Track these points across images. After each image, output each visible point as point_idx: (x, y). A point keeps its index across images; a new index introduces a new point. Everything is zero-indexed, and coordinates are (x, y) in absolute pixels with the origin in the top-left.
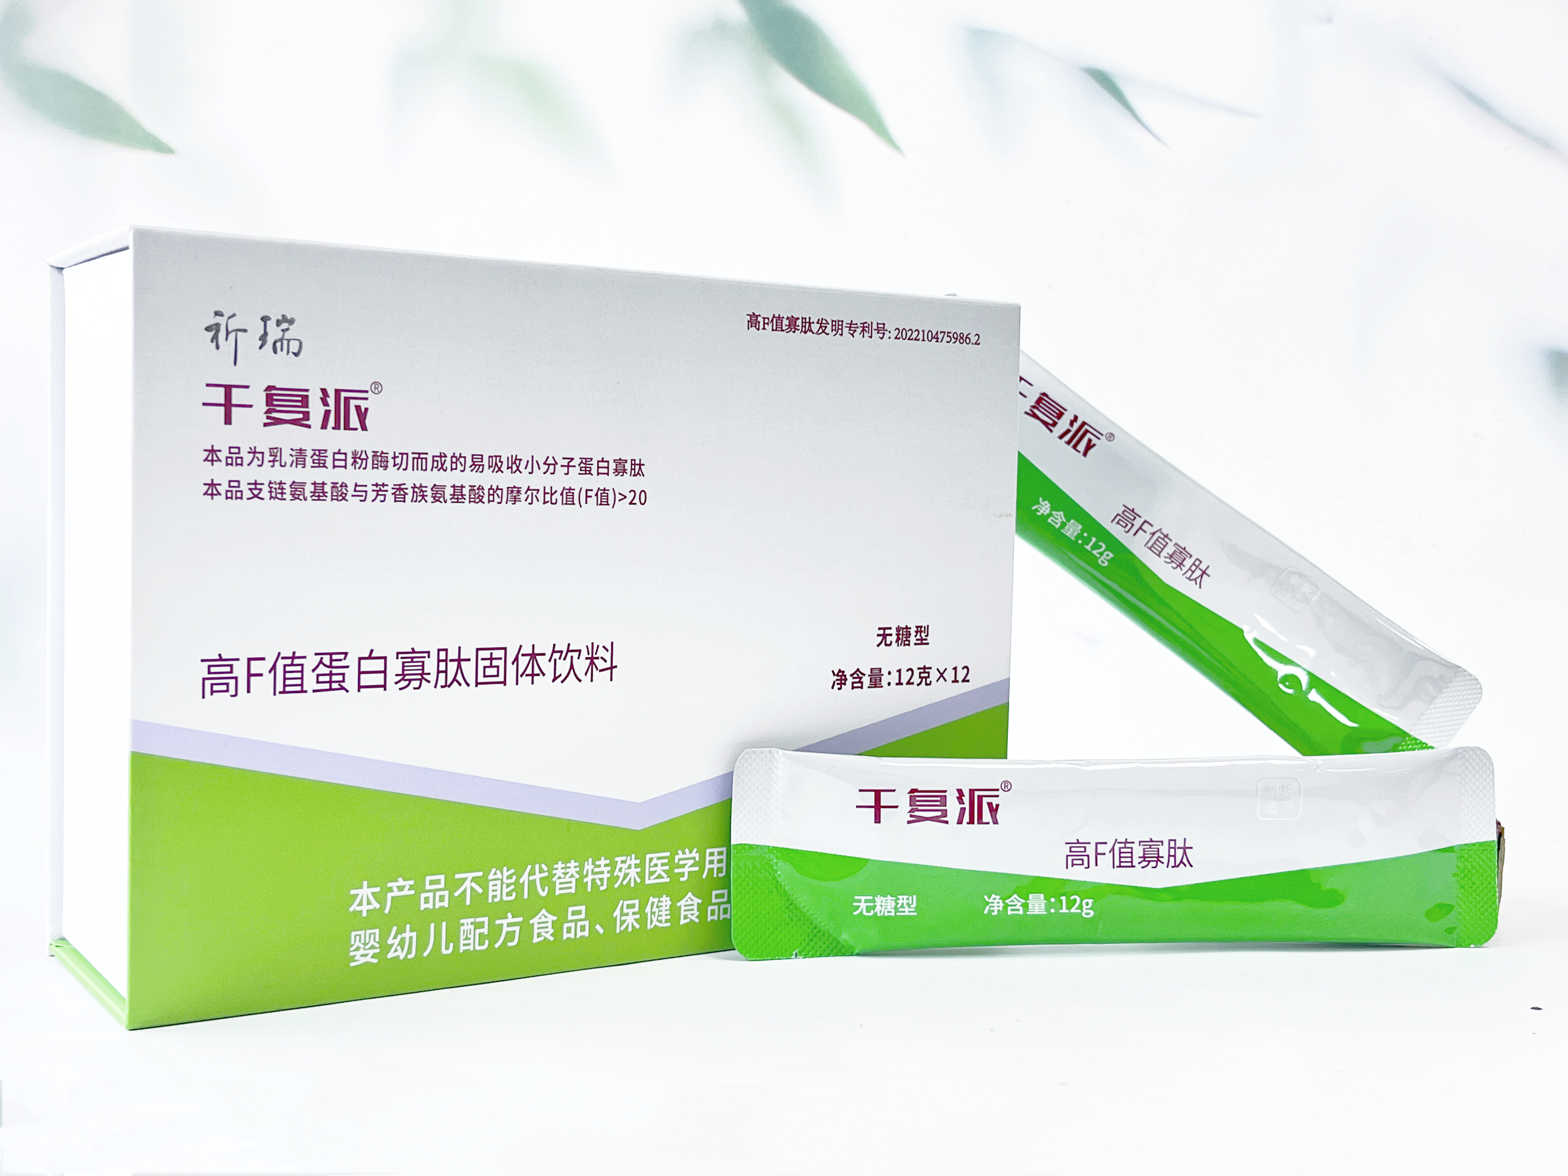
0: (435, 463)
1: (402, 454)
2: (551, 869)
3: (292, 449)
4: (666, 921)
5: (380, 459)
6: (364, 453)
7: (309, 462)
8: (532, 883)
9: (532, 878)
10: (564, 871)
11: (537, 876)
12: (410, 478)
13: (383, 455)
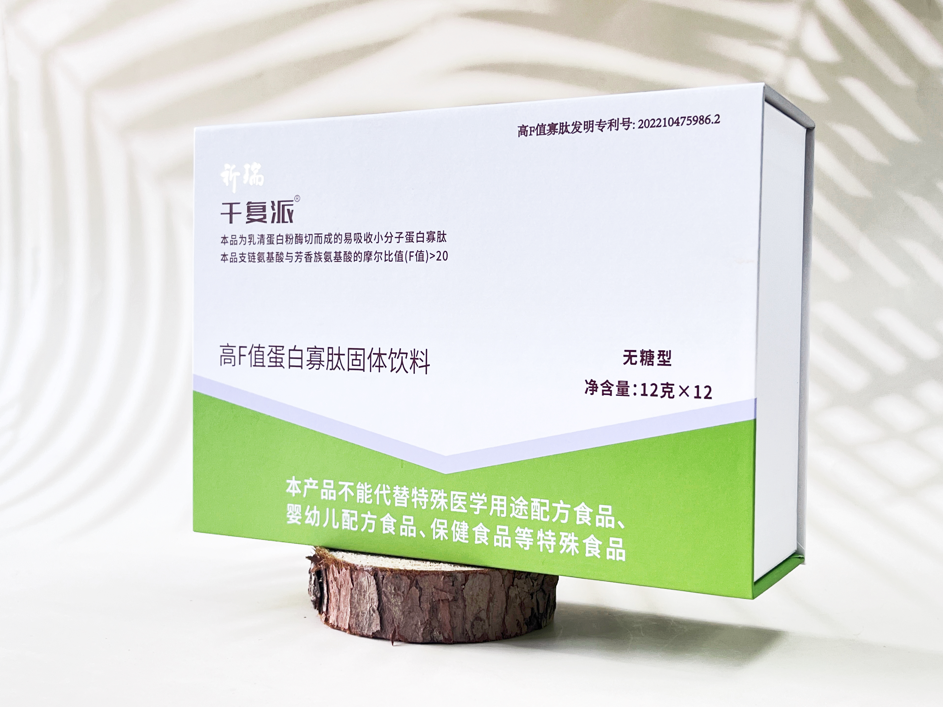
0: (326, 239)
1: (309, 235)
2: (392, 489)
3: (258, 235)
4: (466, 539)
5: (299, 238)
6: (291, 235)
7: (266, 241)
8: (381, 495)
9: (381, 492)
10: (400, 492)
11: (384, 492)
12: (314, 248)
13: (300, 236)
